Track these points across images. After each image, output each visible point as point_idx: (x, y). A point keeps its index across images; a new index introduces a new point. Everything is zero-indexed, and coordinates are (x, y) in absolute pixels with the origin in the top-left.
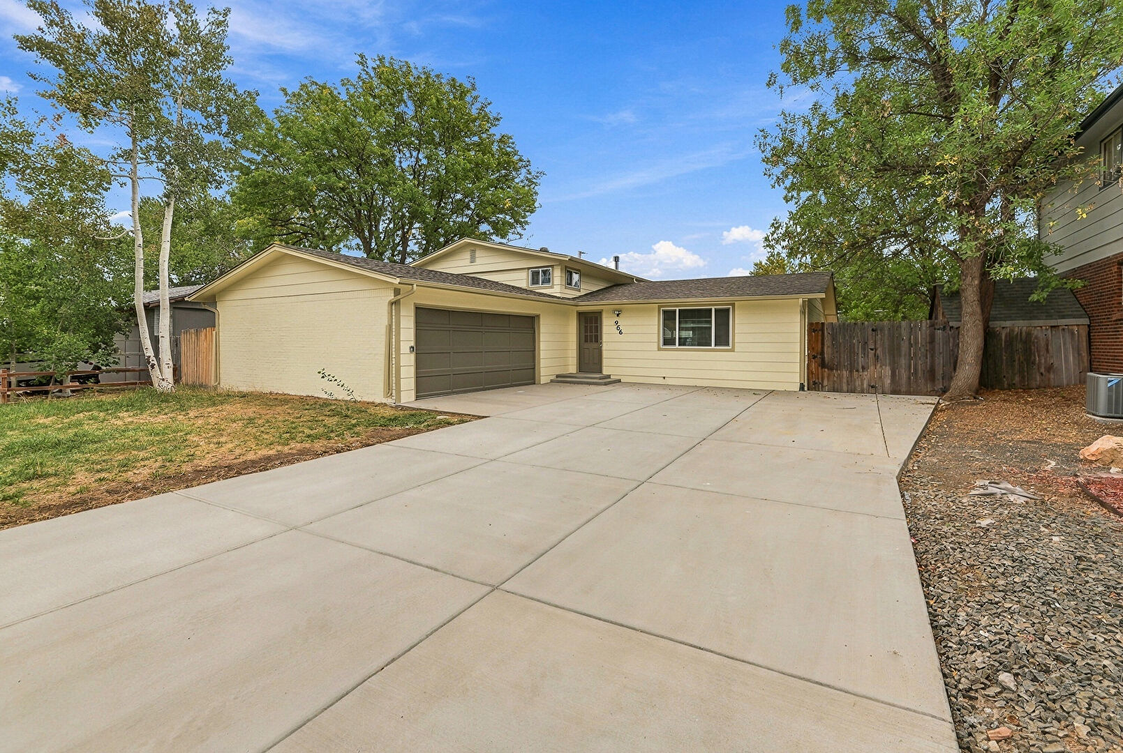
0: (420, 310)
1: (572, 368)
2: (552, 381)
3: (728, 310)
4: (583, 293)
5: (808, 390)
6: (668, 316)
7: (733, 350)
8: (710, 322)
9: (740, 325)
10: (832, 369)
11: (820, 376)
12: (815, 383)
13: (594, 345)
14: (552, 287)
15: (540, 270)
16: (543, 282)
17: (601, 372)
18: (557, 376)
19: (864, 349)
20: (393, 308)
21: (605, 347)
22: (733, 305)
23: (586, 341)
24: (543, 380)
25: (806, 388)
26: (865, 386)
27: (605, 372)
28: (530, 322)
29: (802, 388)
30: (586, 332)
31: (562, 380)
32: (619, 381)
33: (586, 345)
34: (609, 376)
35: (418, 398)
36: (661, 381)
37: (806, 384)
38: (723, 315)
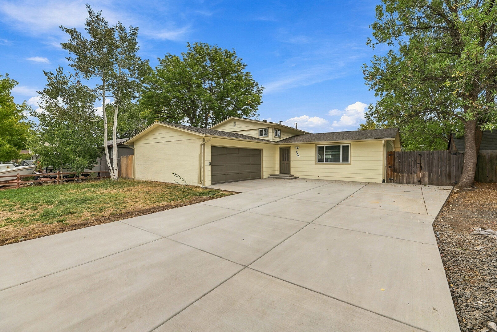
0: (213, 148)
1: (277, 172)
2: (268, 177)
3: (348, 146)
4: (282, 139)
5: (387, 182)
6: (320, 149)
7: (350, 164)
8: (339, 151)
9: (354, 153)
10: (398, 173)
11: (393, 176)
12: (390, 179)
13: (286, 162)
14: (268, 137)
15: (263, 129)
16: (264, 135)
17: (290, 173)
18: (271, 175)
19: (415, 164)
20: (202, 146)
21: (291, 163)
22: (351, 144)
23: (283, 160)
24: (264, 177)
25: (386, 182)
26: (415, 181)
27: (292, 173)
28: (259, 152)
29: (384, 181)
30: (283, 156)
31: (273, 177)
32: (298, 178)
33: (283, 162)
34: (293, 176)
35: (212, 184)
36: (317, 178)
37: (386, 180)
38: (346, 149)
